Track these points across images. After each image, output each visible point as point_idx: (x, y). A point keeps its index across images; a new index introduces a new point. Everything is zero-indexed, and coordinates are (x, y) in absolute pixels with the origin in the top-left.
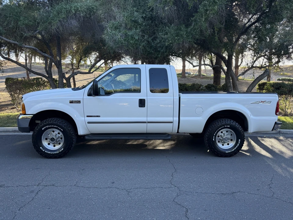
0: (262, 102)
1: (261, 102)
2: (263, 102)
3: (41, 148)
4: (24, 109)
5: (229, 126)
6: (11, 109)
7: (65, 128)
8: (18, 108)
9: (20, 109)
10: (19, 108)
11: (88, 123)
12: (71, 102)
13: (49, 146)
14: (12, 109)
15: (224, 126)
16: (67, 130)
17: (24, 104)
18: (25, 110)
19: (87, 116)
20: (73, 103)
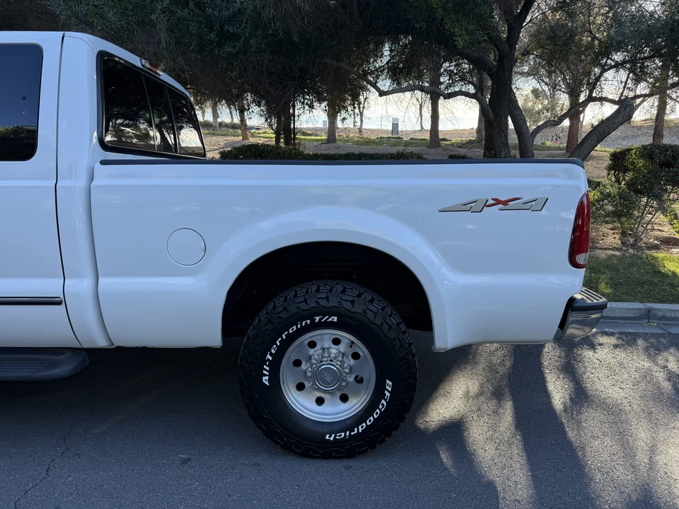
0: (498, 202)
1: (491, 202)
2: (505, 203)
5: (335, 319)
15: (314, 320)
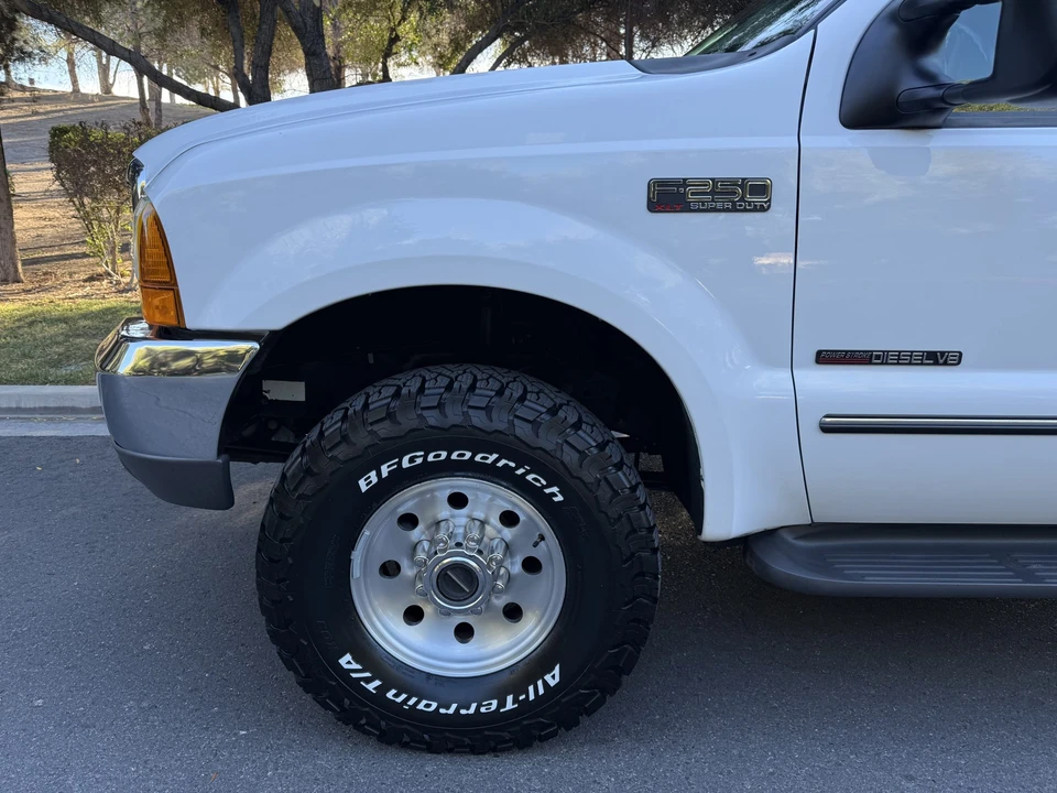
3: (346, 661)
4: (159, 274)
6: (85, 281)
7: (590, 475)
8: (119, 278)
9: (128, 279)
10: (122, 276)
11: (826, 429)
12: (668, 197)
13: (414, 634)
14: (91, 279)
16: (604, 493)
17: (157, 220)
18: (171, 286)
19: (825, 358)
20: (685, 207)
